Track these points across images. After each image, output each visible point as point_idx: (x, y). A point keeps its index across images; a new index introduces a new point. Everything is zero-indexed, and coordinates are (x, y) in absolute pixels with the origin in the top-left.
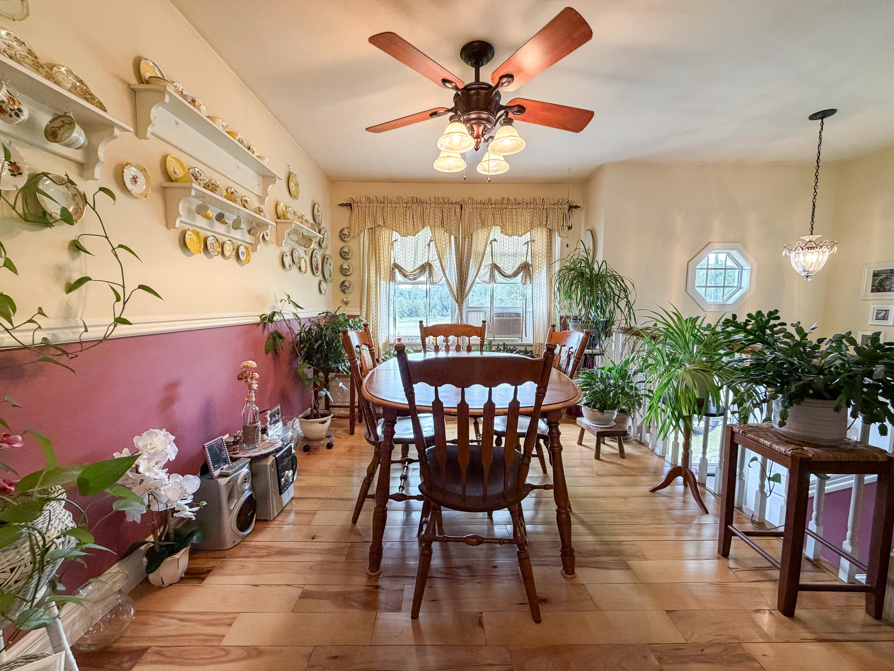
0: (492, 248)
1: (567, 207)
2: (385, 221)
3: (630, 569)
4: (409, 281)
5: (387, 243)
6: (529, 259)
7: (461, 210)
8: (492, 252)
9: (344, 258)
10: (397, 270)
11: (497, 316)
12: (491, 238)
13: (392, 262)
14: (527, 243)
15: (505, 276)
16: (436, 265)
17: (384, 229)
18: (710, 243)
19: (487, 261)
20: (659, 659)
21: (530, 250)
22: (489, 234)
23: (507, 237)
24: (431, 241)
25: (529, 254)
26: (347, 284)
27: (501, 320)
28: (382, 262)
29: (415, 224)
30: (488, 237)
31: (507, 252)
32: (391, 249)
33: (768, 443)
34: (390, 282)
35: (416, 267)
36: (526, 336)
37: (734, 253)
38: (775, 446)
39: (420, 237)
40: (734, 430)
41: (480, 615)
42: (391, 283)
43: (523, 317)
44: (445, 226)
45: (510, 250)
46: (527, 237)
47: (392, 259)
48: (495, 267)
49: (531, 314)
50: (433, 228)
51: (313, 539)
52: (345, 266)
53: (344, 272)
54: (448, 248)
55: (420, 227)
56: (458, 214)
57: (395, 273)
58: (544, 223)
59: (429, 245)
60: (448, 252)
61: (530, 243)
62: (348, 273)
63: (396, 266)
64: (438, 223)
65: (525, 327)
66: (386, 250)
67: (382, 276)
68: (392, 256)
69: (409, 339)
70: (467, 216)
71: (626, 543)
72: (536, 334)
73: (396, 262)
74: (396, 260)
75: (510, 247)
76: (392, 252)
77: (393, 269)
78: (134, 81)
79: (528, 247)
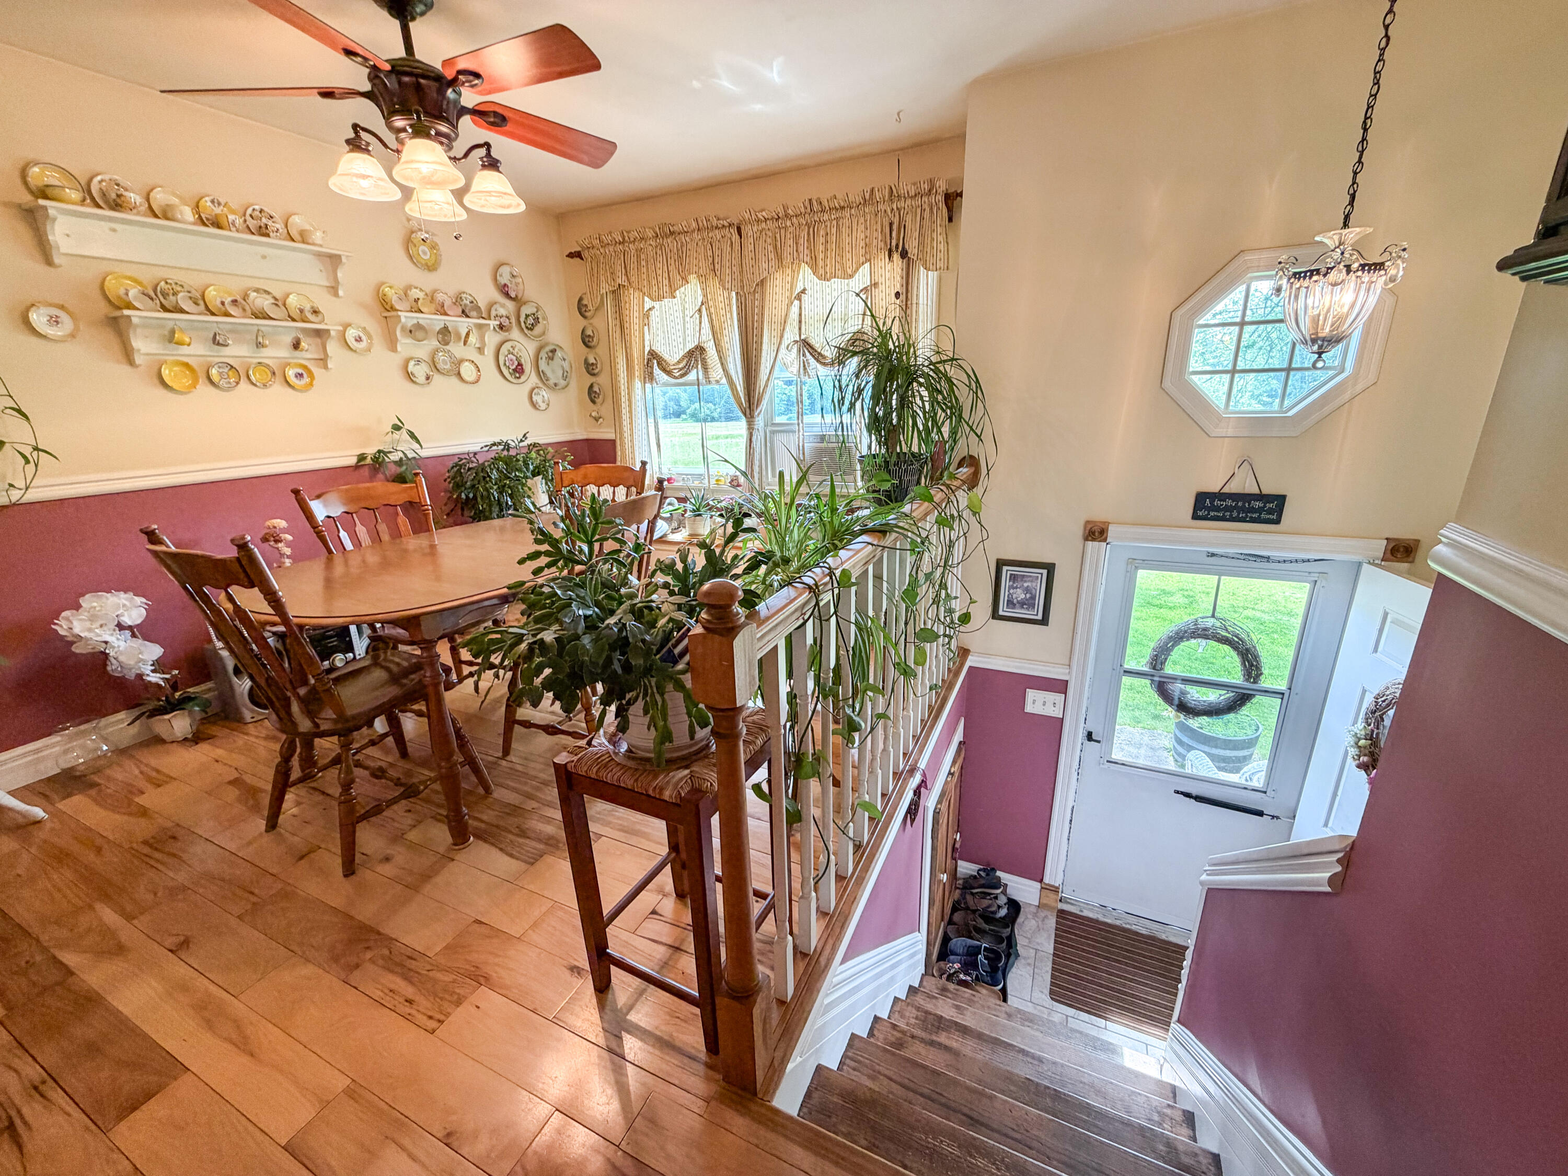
0: (800, 308)
2: (629, 276)
3: (533, 864)
4: (674, 381)
5: (636, 314)
6: (868, 323)
7: (740, 237)
8: (800, 315)
9: (588, 346)
10: (655, 363)
12: (798, 288)
13: (647, 349)
14: (864, 290)
15: (825, 365)
16: (711, 351)
17: (630, 292)
18: (1239, 252)
19: (791, 335)
22: (794, 280)
24: (702, 304)
26: (596, 389)
27: (821, 449)
28: (634, 348)
29: (671, 275)
30: (793, 286)
32: (645, 325)
34: (645, 383)
35: (682, 355)
39: (683, 301)
42: (648, 385)
44: (718, 274)
46: (865, 275)
47: (647, 343)
48: (806, 345)
50: (702, 278)
52: (592, 360)
53: (590, 369)
54: (729, 315)
55: (680, 279)
56: (737, 247)
57: (652, 367)
59: (700, 310)
60: (729, 322)
61: (869, 289)
62: (596, 371)
63: (653, 355)
64: (707, 268)
66: (637, 327)
67: (635, 373)
68: (647, 338)
69: (683, 479)
70: (751, 247)
73: (653, 348)
74: (652, 344)
76: (646, 331)
77: (649, 360)
78: (26, 198)
79: (867, 298)
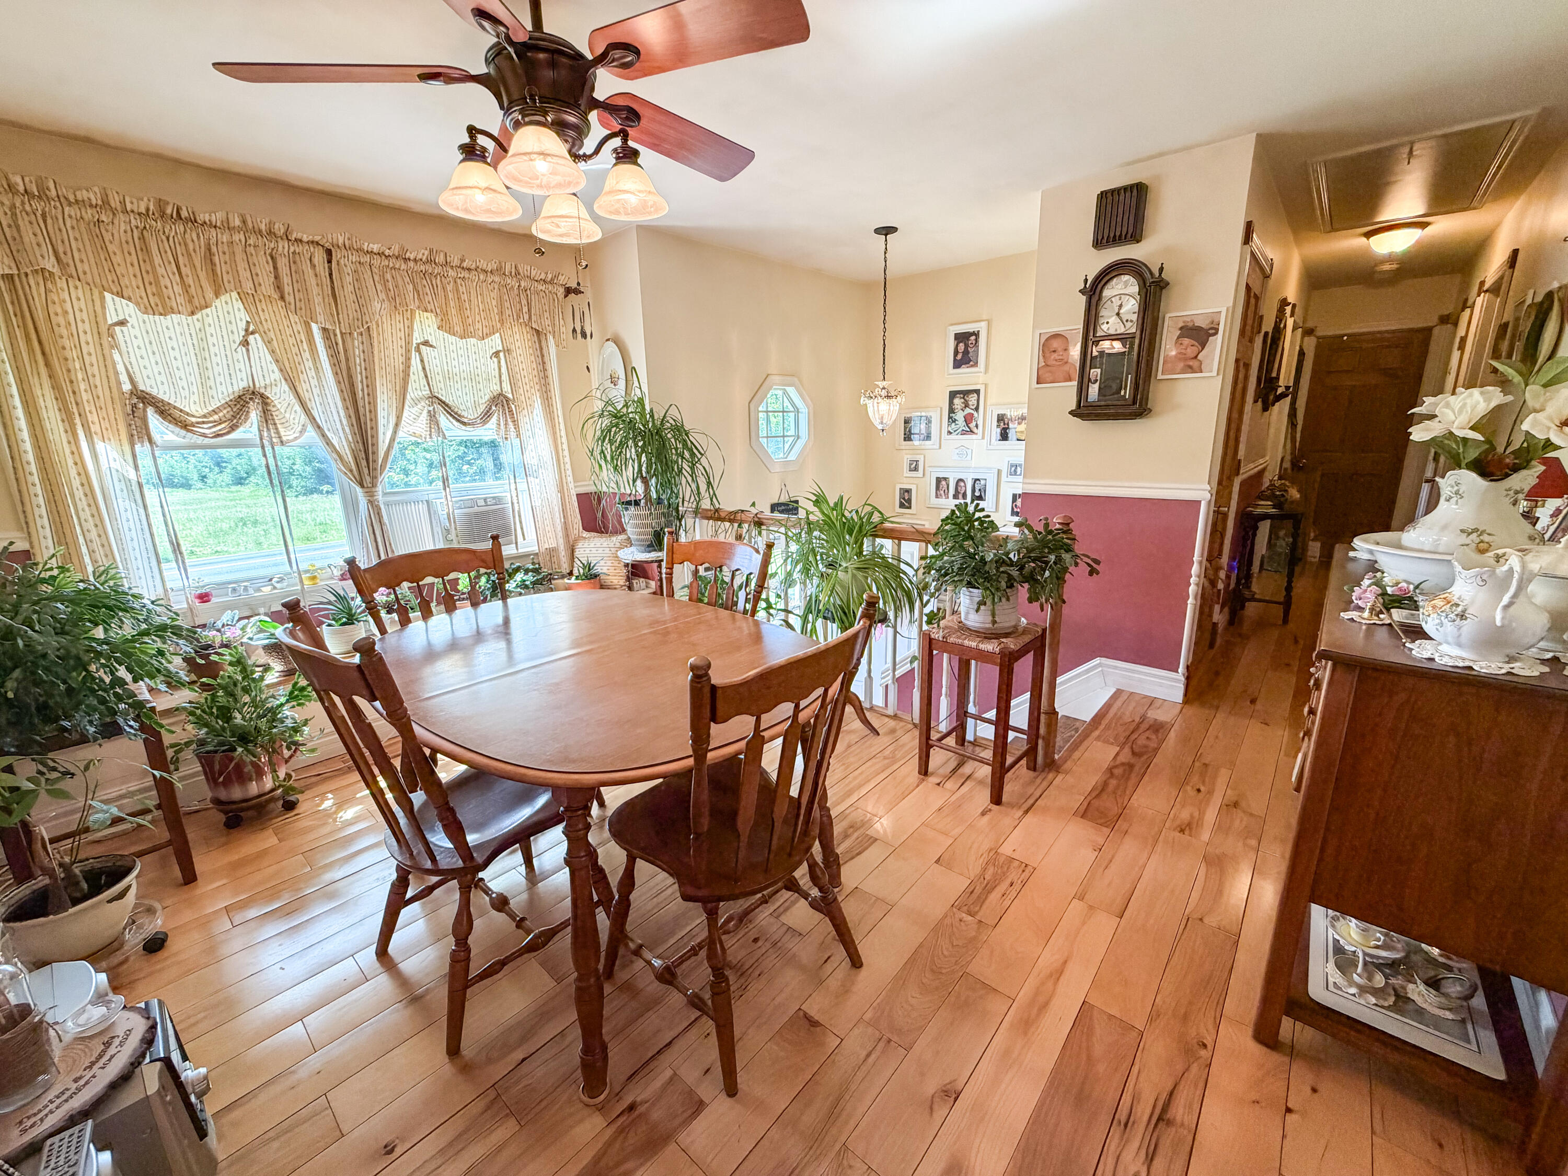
0: (422, 361)
1: (561, 291)
2: (67, 259)
3: (876, 840)
4: (200, 440)
5: (86, 327)
6: (507, 388)
7: (330, 262)
8: (424, 369)
10: (150, 411)
11: (460, 508)
12: (417, 338)
13: (127, 387)
14: (497, 354)
15: (464, 424)
16: (281, 396)
17: (62, 283)
18: (768, 375)
19: (416, 389)
20: (970, 914)
21: (504, 369)
22: (411, 327)
23: (453, 339)
24: (249, 332)
25: (505, 377)
28: (83, 386)
29: (190, 281)
30: (410, 335)
31: (456, 370)
32: (112, 347)
33: (974, 644)
34: (132, 445)
35: (215, 404)
36: (524, 539)
37: (791, 390)
38: (966, 643)
39: (210, 320)
40: (933, 636)
41: (801, 1013)
42: (138, 447)
43: (512, 504)
44: (290, 298)
45: (463, 367)
46: (495, 342)
47: (124, 378)
48: (437, 402)
49: (526, 494)
50: (248, 299)
51: (391, 1151)
54: (307, 355)
55: (210, 294)
56: (322, 271)
57: (143, 419)
58: (526, 317)
59: (245, 343)
60: (309, 364)
61: (502, 354)
63: (146, 399)
64: (267, 286)
65: (521, 522)
66: (89, 348)
67: (95, 428)
68: (120, 368)
69: (234, 590)
70: (349, 279)
71: (847, 812)
72: (540, 532)
73: (142, 387)
74: (138, 379)
75: (462, 360)
76: (117, 357)
77: (134, 405)
79: (499, 362)
